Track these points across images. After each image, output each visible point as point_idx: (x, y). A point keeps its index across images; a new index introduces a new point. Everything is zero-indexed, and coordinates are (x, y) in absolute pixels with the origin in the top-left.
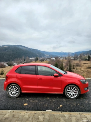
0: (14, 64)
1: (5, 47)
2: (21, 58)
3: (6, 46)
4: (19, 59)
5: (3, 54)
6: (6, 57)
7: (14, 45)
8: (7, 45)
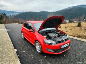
1: (70, 8)
2: (82, 16)
3: (71, 7)
4: (79, 17)
5: (67, 14)
7: (77, 6)
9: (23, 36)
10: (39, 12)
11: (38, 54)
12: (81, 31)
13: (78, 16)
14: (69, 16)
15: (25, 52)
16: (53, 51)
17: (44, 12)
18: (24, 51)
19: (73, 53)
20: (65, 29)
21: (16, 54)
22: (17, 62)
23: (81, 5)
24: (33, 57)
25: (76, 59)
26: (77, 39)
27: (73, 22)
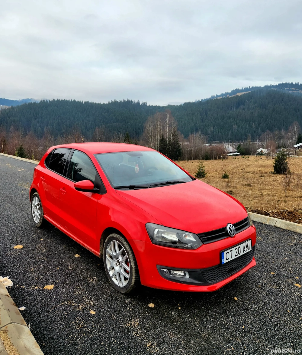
0: (259, 150)
1: (239, 94)
2: (287, 130)
3: (242, 90)
4: (276, 133)
5: (229, 118)
6: (238, 126)
7: (266, 87)
8: (246, 89)
9: (37, 213)
10: (106, 102)
11: (116, 298)
12: (290, 193)
13: (271, 129)
14: (235, 127)
15: (52, 292)
16: (187, 276)
17: (128, 104)
18: (50, 287)
19: (270, 286)
20: (224, 184)
21: (11, 300)
22: (19, 338)
23: (281, 85)
24: (93, 312)
25: (286, 309)
26: (278, 225)
27: (254, 153)
